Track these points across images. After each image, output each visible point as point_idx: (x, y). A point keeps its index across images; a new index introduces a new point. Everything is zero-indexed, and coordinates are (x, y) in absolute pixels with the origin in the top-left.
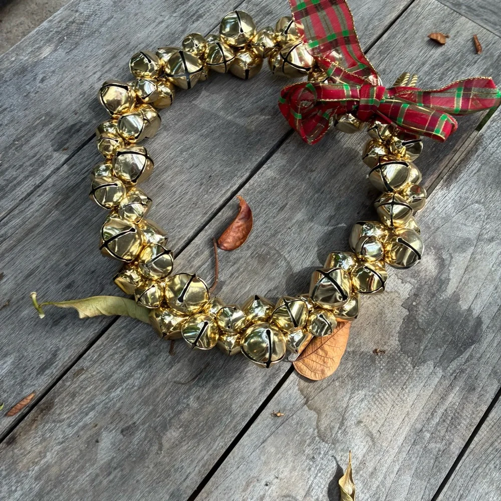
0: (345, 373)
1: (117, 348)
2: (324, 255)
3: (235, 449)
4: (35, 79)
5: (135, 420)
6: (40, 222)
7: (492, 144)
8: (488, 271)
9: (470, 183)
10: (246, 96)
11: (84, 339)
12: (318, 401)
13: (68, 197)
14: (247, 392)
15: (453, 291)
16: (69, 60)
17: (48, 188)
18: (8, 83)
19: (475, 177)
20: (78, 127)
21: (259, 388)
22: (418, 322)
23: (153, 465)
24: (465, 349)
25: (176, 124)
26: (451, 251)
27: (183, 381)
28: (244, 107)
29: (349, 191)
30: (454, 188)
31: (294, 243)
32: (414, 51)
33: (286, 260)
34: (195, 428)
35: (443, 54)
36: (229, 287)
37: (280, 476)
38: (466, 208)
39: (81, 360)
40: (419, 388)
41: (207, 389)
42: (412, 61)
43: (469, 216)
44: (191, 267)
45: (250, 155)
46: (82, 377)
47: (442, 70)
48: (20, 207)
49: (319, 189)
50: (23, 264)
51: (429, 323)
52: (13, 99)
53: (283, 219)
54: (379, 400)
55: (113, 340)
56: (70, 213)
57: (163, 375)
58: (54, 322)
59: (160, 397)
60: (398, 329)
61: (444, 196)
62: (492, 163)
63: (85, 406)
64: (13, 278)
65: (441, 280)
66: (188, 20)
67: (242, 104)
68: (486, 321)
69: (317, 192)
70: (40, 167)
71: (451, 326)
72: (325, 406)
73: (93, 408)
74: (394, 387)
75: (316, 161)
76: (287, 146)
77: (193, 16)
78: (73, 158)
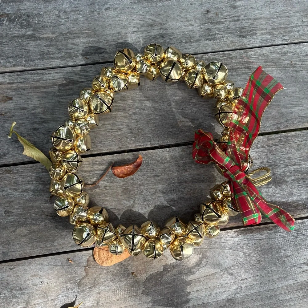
0: (112, 270)
1: (32, 175)
2: (153, 214)
3: (42, 258)
4: (104, 5)
5: (14, 211)
6: (46, 87)
7: (281, 234)
8: (214, 285)
9: (250, 242)
10: (193, 105)
11: (22, 159)
12: (91, 270)
14: (67, 241)
15: (190, 280)
16: (129, 8)
17: (63, 73)
19: (256, 241)
20: (102, 51)
21: (73, 244)
22: (162, 278)
23: (6, 235)
24: (170, 306)
25: (147, 91)
26: (208, 263)
27: (46, 213)
28: (187, 110)
29: (193, 195)
30: (241, 237)
31: (146, 197)
32: (297, 154)
33: (135, 201)
34: (34, 236)
36: (100, 191)
37: (50, 284)
38: (236, 251)
39: (13, 167)
40: (136, 303)
41: (52, 225)
42: (290, 159)
43: (233, 256)
44: (92, 167)
45: (166, 137)
46: (8, 174)
47: (300, 176)
48: (44, 71)
49: (180, 183)
50: (24, 101)
51: (166, 283)
52: (85, 8)
53: (152, 181)
54: (115, 292)
56: (63, 94)
57: (40, 203)
58: (16, 140)
59: (31, 211)
60: (152, 273)
61: (232, 237)
62: (271, 242)
64: (15, 104)
65: (191, 270)
66: (206, 35)
67: (188, 108)
68: (191, 304)
69: (178, 183)
70: (69, 58)
71: (174, 292)
72: (92, 275)
73: (2, 191)
74: (126, 293)
75: (192, 168)
76: (187, 149)
77: (210, 36)
78: (87, 66)
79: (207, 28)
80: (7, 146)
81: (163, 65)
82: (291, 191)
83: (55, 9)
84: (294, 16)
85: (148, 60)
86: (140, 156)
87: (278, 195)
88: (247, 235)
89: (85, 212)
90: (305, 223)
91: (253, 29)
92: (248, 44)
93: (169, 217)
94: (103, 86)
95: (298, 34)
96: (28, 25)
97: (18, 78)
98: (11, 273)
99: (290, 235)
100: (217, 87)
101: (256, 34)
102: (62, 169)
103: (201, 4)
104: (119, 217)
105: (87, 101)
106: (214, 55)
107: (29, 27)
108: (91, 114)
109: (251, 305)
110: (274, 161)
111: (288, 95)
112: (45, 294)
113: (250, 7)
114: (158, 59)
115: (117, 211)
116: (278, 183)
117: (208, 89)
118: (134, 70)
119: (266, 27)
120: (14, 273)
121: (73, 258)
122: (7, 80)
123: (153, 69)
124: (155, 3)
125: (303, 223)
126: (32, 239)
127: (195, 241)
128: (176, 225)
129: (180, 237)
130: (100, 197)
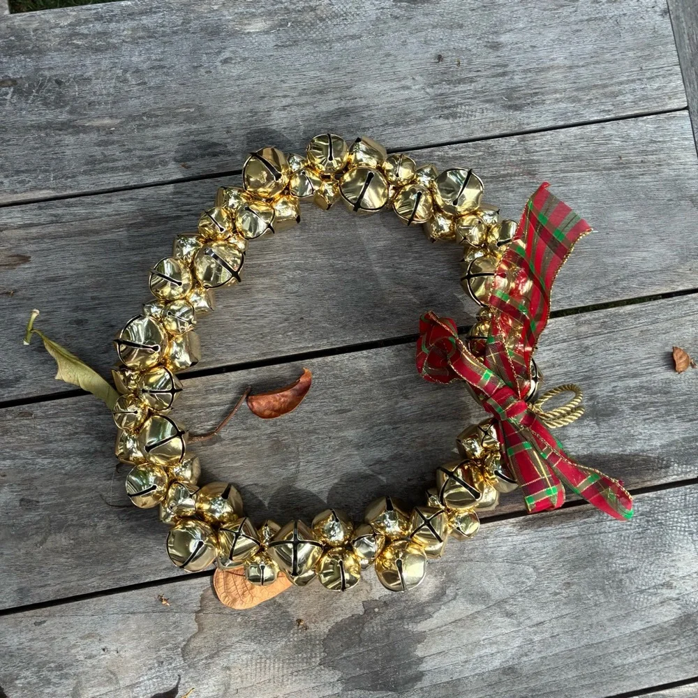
0: (255, 616)
1: (76, 421)
2: (337, 493)
3: (104, 598)
4: (220, 52)
5: (40, 499)
6: (101, 231)
7: (612, 523)
8: (474, 640)
9: (547, 543)
10: (416, 258)
11: (53, 387)
12: (210, 619)
13: (146, 225)
14: (156, 559)
15: (423, 630)
16: (272, 58)
17: (136, 199)
18: (188, 36)
19: (560, 542)
20: (218, 150)
21: (168, 565)
22: (363, 628)
23: (24, 552)
24: (381, 689)
25: (318, 231)
26: (460, 592)
27: (110, 500)
28: (402, 269)
29: (422, 449)
30: (528, 535)
31: (321, 457)
32: (640, 352)
33: (298, 467)
34: (85, 551)
35: (668, 382)
36: (222, 449)
37: (121, 653)
38: (518, 564)
39: (36, 405)
40: (307, 686)
41: (123, 526)
42: (626, 362)
43: (513, 574)
44: (204, 398)
45: (360, 328)
46: (25, 421)
47: (647, 398)
48: (95, 198)
49: (394, 423)
50: (54, 263)
51: (372, 639)
52: (178, 60)
53: (334, 423)
54: (263, 665)
55: (80, 409)
56: (137, 244)
57: (96, 480)
59: (78, 498)
60: (339, 619)
61: (509, 534)
62: (591, 542)
63: (8, 450)
64: (36, 270)
65: (423, 610)
66: (437, 109)
67: (403, 263)
68: (426, 682)
69: (390, 423)
70: (147, 167)
71: (388, 659)
72: (211, 629)
73: (13, 458)
74: (285, 666)
75: (418, 390)
76: (405, 350)
77: (446, 109)
78: (186, 183)
79: (440, 91)
80: (22, 361)
81: (347, 178)
82: (629, 431)
83: (115, 65)
84: (623, 59)
85: (314, 169)
86: (306, 371)
87: (604, 441)
88: (541, 529)
89: (191, 496)
90: (663, 499)
91: (537, 91)
92: (528, 124)
93: (373, 498)
94: (222, 230)
95: (632, 97)
96: (60, 102)
97: (40, 215)
98: (37, 632)
99: (631, 525)
100: (463, 220)
101: (543, 102)
102: (139, 407)
103: (425, 42)
104: (266, 503)
105: (190, 261)
106: (456, 149)
107: (62, 107)
108: (198, 287)
109: (554, 679)
110: (593, 369)
111: (615, 227)
112: (112, 676)
113: (527, 45)
114: (335, 165)
115: (261, 490)
116: (603, 415)
117: (445, 224)
118: (287, 190)
119: (563, 86)
120: (44, 632)
121: (169, 594)
122: (17, 219)
123: (326, 186)
124: (328, 44)
125: (657, 498)
126: (81, 557)
127: (428, 549)
128: (388, 516)
129: (397, 540)
130: (224, 460)
